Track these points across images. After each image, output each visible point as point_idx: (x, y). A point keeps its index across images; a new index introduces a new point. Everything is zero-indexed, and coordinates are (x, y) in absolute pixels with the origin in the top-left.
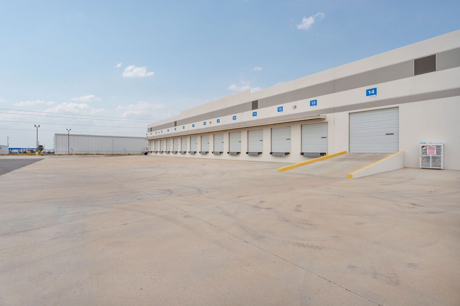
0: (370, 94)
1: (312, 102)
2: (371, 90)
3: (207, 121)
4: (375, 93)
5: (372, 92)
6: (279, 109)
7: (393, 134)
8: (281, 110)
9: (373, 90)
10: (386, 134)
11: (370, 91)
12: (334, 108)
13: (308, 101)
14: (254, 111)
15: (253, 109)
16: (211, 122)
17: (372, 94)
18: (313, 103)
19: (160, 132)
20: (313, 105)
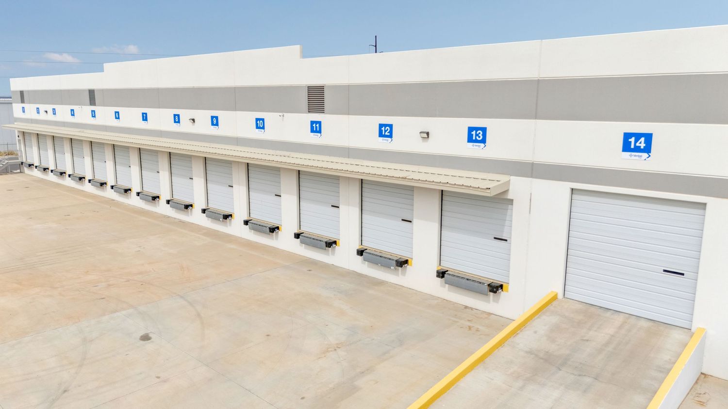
0: (632, 146)
1: (474, 133)
2: (638, 136)
3: (184, 115)
4: (647, 149)
5: (638, 144)
6: (383, 129)
7: (683, 274)
8: (386, 134)
9: (643, 139)
10: (665, 271)
11: (632, 140)
12: (533, 164)
13: (463, 124)
14: (316, 117)
15: (310, 111)
16: (193, 120)
17: (637, 149)
18: (477, 135)
19: (50, 112)
20: (476, 141)
